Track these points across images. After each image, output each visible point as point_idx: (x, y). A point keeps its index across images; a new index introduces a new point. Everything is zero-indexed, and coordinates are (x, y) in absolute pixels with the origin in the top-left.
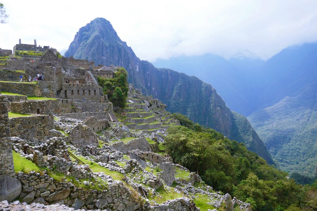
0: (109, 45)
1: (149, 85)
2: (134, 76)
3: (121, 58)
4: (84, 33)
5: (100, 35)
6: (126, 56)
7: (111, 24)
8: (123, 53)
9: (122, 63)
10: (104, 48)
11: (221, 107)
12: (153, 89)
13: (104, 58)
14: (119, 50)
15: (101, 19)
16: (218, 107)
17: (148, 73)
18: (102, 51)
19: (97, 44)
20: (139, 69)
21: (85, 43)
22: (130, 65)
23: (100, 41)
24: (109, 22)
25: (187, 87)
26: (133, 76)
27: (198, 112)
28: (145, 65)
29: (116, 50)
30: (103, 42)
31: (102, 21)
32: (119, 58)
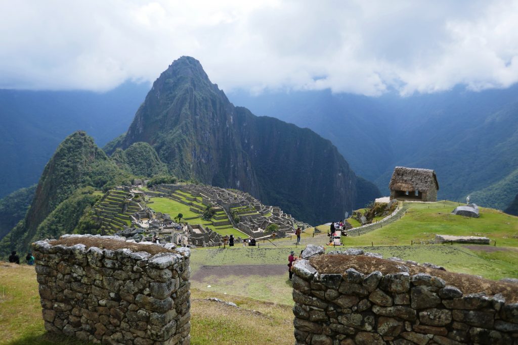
1: (246, 142)
3: (217, 115)
6: (222, 109)
7: (200, 64)
8: (218, 106)
10: (198, 105)
12: (252, 147)
13: (198, 117)
15: (188, 58)
16: (340, 173)
17: (244, 125)
18: (195, 109)
19: (189, 100)
20: (233, 120)
21: (170, 95)
23: (193, 96)
24: (198, 62)
25: (298, 144)
26: (231, 137)
27: (312, 179)
28: (242, 113)
29: (210, 104)
30: (195, 96)
31: (190, 62)
32: (213, 114)
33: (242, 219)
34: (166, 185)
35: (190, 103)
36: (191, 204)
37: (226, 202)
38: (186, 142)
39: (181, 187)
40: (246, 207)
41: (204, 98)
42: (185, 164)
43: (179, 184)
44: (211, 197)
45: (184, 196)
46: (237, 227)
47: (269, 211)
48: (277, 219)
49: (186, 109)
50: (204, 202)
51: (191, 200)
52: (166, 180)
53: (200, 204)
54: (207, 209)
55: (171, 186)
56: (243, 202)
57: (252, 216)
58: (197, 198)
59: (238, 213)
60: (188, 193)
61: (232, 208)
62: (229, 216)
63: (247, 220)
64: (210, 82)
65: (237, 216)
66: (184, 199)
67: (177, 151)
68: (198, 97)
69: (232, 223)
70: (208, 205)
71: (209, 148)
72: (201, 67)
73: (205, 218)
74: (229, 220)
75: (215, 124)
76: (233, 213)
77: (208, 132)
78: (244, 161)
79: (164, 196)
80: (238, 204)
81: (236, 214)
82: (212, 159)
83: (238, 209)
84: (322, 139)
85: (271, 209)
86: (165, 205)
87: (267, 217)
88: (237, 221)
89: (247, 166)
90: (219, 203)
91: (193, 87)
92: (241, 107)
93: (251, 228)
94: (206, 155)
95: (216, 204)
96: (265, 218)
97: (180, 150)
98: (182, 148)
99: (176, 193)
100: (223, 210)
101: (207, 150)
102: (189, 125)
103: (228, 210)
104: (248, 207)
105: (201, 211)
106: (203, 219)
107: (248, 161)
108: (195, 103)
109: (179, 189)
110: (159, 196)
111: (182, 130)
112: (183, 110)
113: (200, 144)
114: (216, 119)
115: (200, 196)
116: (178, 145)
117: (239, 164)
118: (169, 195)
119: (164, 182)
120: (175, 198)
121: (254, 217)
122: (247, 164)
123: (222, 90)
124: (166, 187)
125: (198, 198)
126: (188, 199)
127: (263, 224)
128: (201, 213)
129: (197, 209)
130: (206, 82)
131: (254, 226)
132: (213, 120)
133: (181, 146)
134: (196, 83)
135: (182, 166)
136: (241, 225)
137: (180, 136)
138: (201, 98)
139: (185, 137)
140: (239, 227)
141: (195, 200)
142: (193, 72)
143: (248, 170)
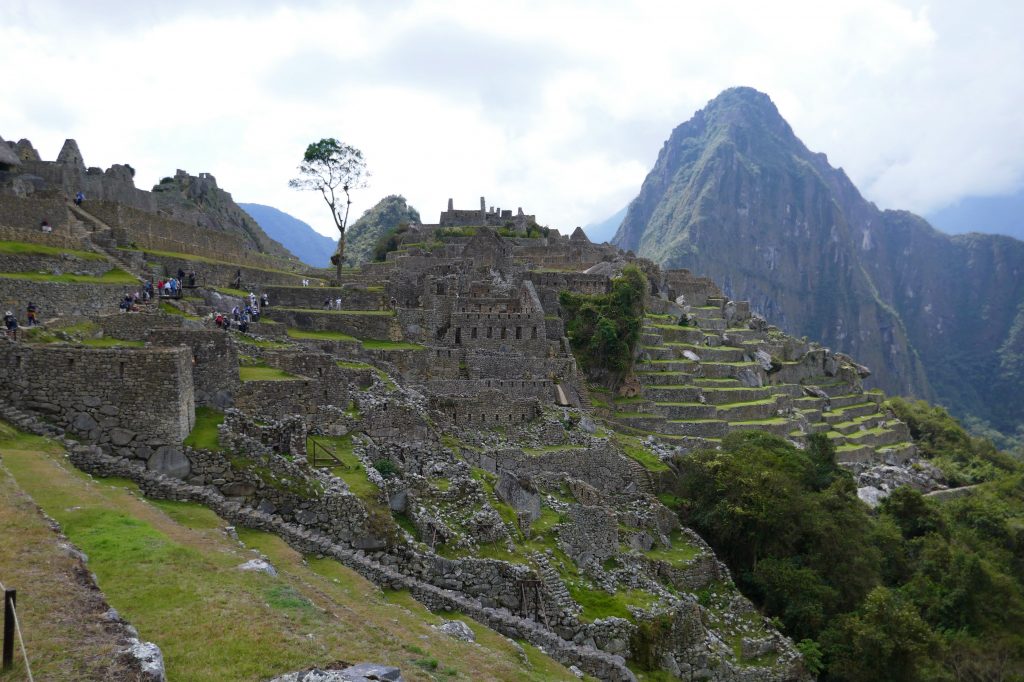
0: (763, 170)
1: (911, 294)
2: (846, 266)
3: (802, 209)
4: (685, 140)
5: (731, 143)
7: (772, 104)
8: (808, 192)
9: (806, 224)
10: (745, 183)
12: (927, 308)
13: (744, 212)
14: (797, 184)
15: (741, 90)
17: (906, 253)
18: (737, 192)
19: (721, 173)
20: (873, 240)
21: (687, 171)
22: (832, 231)
23: (732, 163)
24: (765, 97)
26: (842, 265)
28: (899, 228)
29: (785, 185)
30: (740, 163)
32: (793, 208)
49: (709, 191)
68: (748, 165)
71: (774, 288)
72: (772, 109)
75: (797, 234)
77: (771, 249)
78: (883, 330)
82: (782, 314)
89: (891, 341)
101: (766, 290)
107: (895, 331)
108: (739, 180)
111: (693, 234)
114: (803, 221)
117: (862, 332)
122: (892, 336)
123: (841, 170)
132: (793, 221)
139: (695, 250)
143: (894, 352)
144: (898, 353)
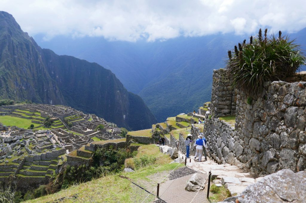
1: (53, 73)
3: (30, 54)
6: (34, 51)
8: (31, 49)
9: (32, 59)
10: (15, 47)
11: (120, 90)
12: (57, 77)
13: (16, 57)
14: (27, 46)
15: (3, 12)
17: (50, 61)
18: (13, 51)
19: (8, 44)
20: (42, 58)
22: (38, 60)
25: (89, 73)
26: (42, 70)
27: (101, 96)
28: (48, 54)
29: (24, 47)
30: (12, 41)
31: (5, 15)
32: (27, 54)
33: (74, 124)
34: (6, 106)
35: (9, 46)
36: (31, 118)
37: (60, 114)
38: (9, 75)
39: (19, 106)
40: (74, 116)
41: (20, 42)
42: (10, 91)
43: (16, 105)
44: (47, 111)
45: (24, 113)
46: (71, 130)
47: (90, 117)
48: (97, 121)
49: (6, 51)
50: (43, 115)
51: (30, 116)
52: (5, 102)
53: (39, 117)
54: (47, 120)
55: (11, 107)
56: (72, 113)
57: (80, 121)
58: (34, 113)
59: (70, 120)
60: (26, 110)
61: (65, 117)
62: (64, 123)
63: (77, 125)
64: (22, 31)
65: (70, 123)
66: (24, 115)
67: (3, 82)
68: (15, 41)
69: (67, 128)
70: (47, 117)
71: (27, 79)
72: (14, 20)
73: (46, 126)
74: (64, 126)
75: (29, 62)
76: (67, 121)
77: (25, 67)
78: (54, 87)
79: (6, 114)
80: (69, 114)
81: (69, 121)
82: (30, 86)
83: (70, 118)
84: (105, 69)
85: (90, 116)
86: (10, 120)
87: (90, 121)
88: (70, 126)
89: (56, 90)
90: (55, 115)
91: (9, 34)
92: (47, 49)
93: (82, 129)
94: (25, 84)
95: (53, 116)
96: (89, 122)
97: (5, 81)
98: (7, 79)
99: (16, 111)
100: (58, 120)
101: (25, 80)
102: (10, 63)
103: (62, 119)
104: (76, 116)
105: (41, 122)
106: (44, 127)
107: (56, 87)
108: (13, 47)
109: (17, 109)
110: (2, 115)
111: (5, 66)
112: (4, 51)
113: (20, 76)
115: (37, 112)
116: (3, 77)
117: (50, 89)
118: (11, 114)
119: (4, 104)
120: (15, 115)
121: (82, 122)
122: (56, 88)
123: (31, 37)
124: (7, 108)
125: (36, 113)
126: (28, 114)
127: (89, 126)
128: (42, 123)
129: (38, 121)
130: (19, 31)
131: (84, 128)
132: (28, 58)
133: (6, 78)
134: (12, 31)
135: (8, 92)
136: (74, 128)
137: (4, 71)
138: (17, 42)
139: (7, 71)
140: (72, 130)
141: (34, 115)
142: (8, 23)
143: (57, 92)
144: (58, 92)
